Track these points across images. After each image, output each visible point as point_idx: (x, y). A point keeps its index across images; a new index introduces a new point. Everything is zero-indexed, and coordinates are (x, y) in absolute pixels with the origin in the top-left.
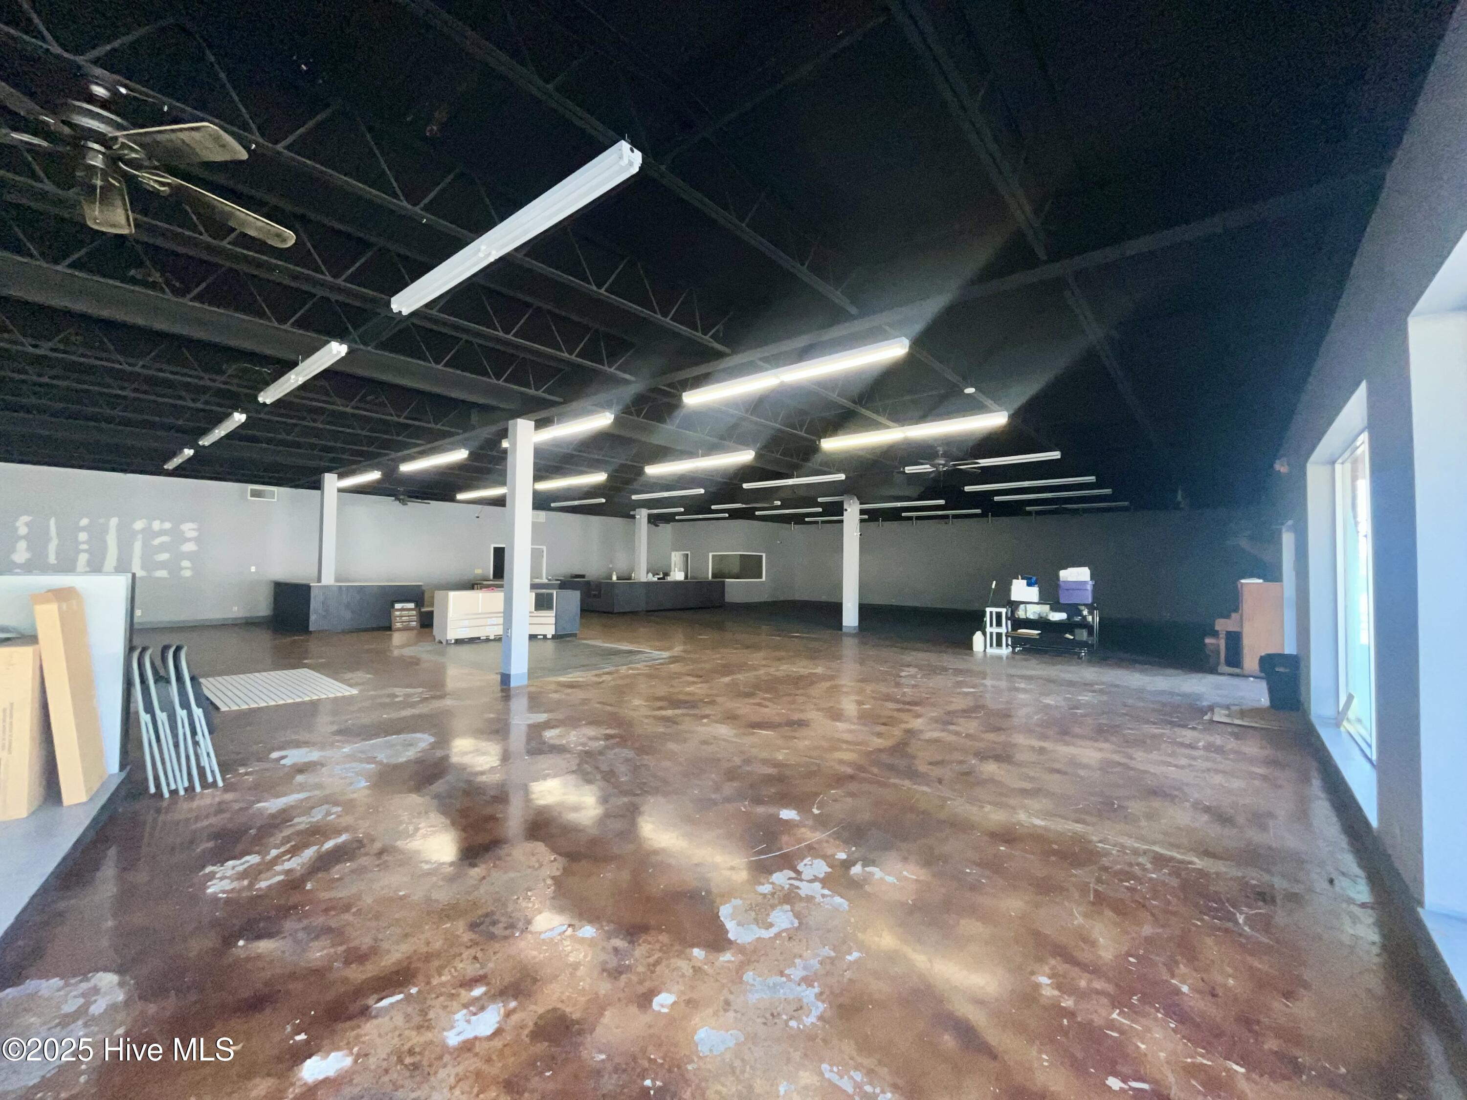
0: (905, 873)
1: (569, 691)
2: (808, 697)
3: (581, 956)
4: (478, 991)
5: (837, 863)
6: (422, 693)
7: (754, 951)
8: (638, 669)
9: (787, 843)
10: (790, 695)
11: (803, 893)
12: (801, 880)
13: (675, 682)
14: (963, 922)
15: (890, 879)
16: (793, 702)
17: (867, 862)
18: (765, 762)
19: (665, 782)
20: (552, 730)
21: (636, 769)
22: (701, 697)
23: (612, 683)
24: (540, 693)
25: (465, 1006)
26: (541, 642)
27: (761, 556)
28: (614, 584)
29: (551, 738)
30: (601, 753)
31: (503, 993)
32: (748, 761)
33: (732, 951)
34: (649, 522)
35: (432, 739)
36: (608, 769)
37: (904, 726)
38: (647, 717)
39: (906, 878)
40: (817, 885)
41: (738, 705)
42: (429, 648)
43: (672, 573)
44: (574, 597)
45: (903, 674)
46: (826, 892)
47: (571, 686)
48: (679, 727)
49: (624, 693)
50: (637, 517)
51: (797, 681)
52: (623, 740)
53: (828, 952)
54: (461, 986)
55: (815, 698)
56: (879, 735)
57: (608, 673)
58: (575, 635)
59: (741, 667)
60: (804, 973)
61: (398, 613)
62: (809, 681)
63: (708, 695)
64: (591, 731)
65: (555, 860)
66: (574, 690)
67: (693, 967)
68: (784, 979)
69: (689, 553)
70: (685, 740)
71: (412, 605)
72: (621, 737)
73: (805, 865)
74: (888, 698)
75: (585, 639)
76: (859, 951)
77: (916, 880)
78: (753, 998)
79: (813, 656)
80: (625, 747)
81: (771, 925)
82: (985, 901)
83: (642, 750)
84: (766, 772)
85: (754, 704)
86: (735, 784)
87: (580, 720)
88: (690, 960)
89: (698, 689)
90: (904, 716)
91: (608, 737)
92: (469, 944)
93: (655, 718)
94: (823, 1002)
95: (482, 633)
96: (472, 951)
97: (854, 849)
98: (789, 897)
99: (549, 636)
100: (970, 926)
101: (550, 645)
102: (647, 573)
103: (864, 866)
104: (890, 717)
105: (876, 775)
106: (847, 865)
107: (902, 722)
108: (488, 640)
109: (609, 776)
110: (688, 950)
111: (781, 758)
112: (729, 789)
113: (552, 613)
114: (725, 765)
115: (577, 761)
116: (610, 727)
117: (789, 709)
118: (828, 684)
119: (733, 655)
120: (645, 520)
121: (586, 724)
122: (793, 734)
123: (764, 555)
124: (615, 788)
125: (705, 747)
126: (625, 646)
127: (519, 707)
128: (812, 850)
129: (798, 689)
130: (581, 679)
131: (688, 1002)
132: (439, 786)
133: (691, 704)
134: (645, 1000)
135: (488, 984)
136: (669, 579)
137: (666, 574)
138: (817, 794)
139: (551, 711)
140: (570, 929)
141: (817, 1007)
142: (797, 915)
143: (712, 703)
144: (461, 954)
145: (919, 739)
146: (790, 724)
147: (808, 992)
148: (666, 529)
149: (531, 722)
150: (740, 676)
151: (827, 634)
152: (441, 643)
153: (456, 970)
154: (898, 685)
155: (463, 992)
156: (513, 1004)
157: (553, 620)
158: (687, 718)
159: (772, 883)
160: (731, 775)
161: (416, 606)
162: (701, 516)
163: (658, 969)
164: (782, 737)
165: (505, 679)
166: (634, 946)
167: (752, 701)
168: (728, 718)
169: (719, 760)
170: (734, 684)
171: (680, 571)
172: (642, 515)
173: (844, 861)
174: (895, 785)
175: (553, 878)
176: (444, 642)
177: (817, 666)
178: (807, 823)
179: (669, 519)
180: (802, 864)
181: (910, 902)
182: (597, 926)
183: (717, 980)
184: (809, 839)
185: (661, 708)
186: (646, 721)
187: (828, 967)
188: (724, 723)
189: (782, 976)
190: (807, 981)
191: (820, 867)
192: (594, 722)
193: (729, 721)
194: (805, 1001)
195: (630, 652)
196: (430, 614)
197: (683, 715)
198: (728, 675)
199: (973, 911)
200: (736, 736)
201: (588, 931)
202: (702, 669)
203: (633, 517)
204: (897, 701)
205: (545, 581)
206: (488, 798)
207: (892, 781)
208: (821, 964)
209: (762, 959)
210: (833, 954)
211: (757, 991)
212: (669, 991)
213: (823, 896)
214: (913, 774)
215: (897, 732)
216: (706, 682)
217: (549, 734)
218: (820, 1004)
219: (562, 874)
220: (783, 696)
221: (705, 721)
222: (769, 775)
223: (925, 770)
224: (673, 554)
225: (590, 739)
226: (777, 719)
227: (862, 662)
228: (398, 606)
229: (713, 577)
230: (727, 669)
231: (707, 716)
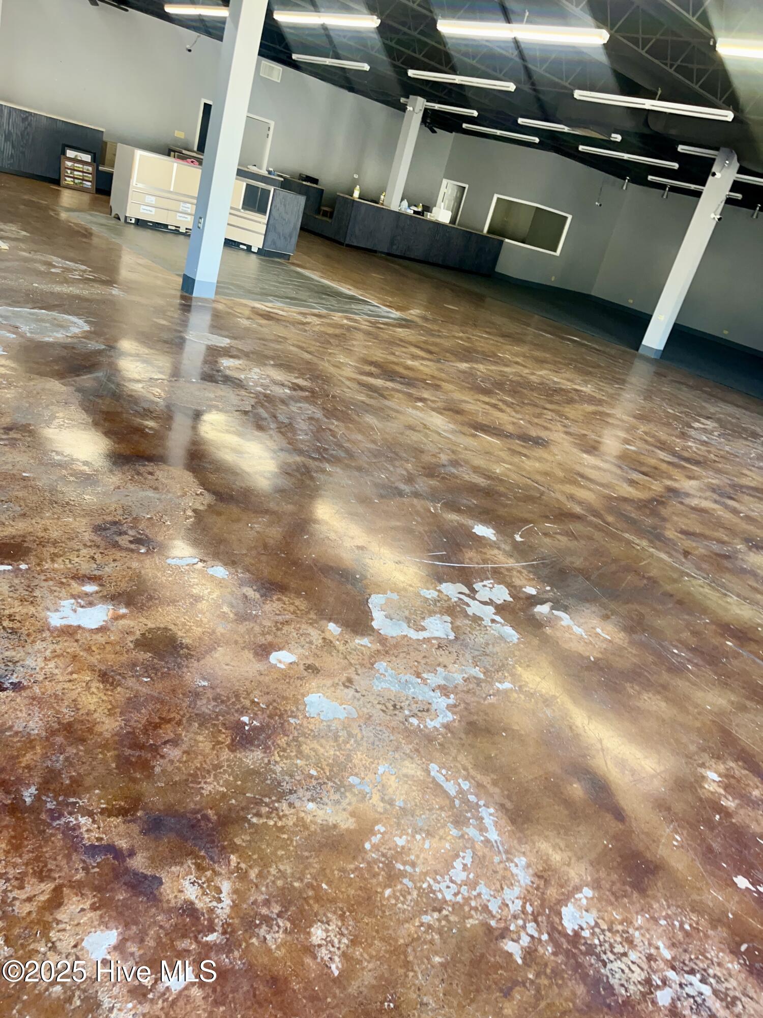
0: (599, 630)
1: (264, 322)
2: (561, 415)
3: (206, 592)
4: (90, 588)
5: (521, 595)
6: (84, 271)
7: (396, 646)
8: (355, 321)
9: (471, 558)
10: (536, 406)
11: (470, 611)
12: (474, 599)
13: (398, 351)
14: (645, 696)
15: (578, 630)
16: (539, 416)
17: (557, 605)
18: (476, 470)
19: (350, 455)
20: (231, 360)
21: (319, 432)
22: (425, 377)
23: (317, 329)
24: (229, 313)
25: (73, 596)
26: (242, 254)
27: (566, 218)
28: (354, 201)
29: (229, 368)
30: (283, 402)
31: (114, 598)
32: (455, 463)
33: (372, 638)
34: (424, 121)
35: (87, 328)
36: (286, 421)
37: (669, 483)
38: (349, 379)
39: (597, 635)
40: (491, 609)
41: (466, 399)
42: (104, 221)
43: (434, 209)
44: (296, 204)
45: (696, 425)
46: (498, 618)
47: (268, 316)
48: (387, 403)
49: (330, 343)
50: (409, 108)
51: (552, 393)
52: (312, 396)
53: (477, 672)
54: (73, 578)
55: (567, 418)
56: (632, 482)
57: (319, 316)
58: (286, 257)
59: (488, 357)
60: (443, 682)
61: (69, 164)
62: (569, 398)
63: (433, 377)
64: (278, 375)
65: (201, 494)
66: (270, 322)
67: (324, 639)
68: (419, 680)
69: (467, 186)
70: (388, 418)
71: (87, 158)
72: (312, 391)
73: (484, 586)
74: (663, 446)
75: (299, 266)
76: (513, 683)
77: (610, 641)
78: (379, 686)
79: (585, 370)
80: (314, 404)
81: (424, 629)
82: (681, 684)
83: (331, 413)
84: (474, 481)
85: (487, 403)
86: (433, 482)
87: (267, 357)
88: (323, 632)
89: (425, 367)
90: (676, 473)
91: (296, 387)
92: (89, 544)
93: (361, 384)
94: (454, 713)
95: (170, 220)
96: (92, 551)
97: (548, 588)
98: (453, 610)
99: (255, 249)
100: (652, 702)
101: (253, 261)
102: (402, 200)
103: (552, 608)
104: (656, 468)
105: (608, 524)
106: (534, 601)
107: (670, 478)
108: (176, 232)
109: (286, 429)
110: (323, 622)
111: (498, 471)
112: (423, 484)
113: (264, 219)
114: (426, 458)
115: (253, 401)
116: (302, 375)
117: (530, 422)
118: (591, 408)
119: (482, 340)
120: (417, 118)
121: (273, 366)
122: (525, 451)
123: (570, 217)
124: (289, 443)
125: (408, 432)
126: (346, 289)
127: (199, 321)
128: (499, 576)
129: (551, 402)
130: (281, 313)
131: (308, 667)
132: (87, 380)
133: (410, 381)
134: (263, 651)
135: (101, 585)
136: (429, 216)
137: (427, 209)
138: (526, 521)
139: (235, 338)
140: (201, 565)
141: (446, 716)
142: (455, 629)
143: (437, 387)
144: (78, 550)
145: (682, 503)
146: (525, 438)
147: (440, 700)
148: (445, 138)
149: (210, 343)
150: (481, 367)
151: (615, 348)
152: (119, 219)
153: (70, 562)
154: (684, 436)
155: (74, 584)
156: (123, 611)
157: (263, 228)
158: (397, 395)
159: (439, 591)
160: (431, 471)
161: (94, 159)
162: (499, 132)
163: (286, 628)
164: (509, 449)
165: (188, 283)
166: (266, 600)
167: (487, 399)
168: (449, 410)
169: (422, 452)
170: (469, 375)
171: (448, 209)
172: (417, 106)
173: (532, 596)
174: (629, 543)
175: (195, 511)
176: (122, 219)
177: (586, 382)
178: (503, 546)
179: (451, 123)
180: (481, 584)
181: (592, 659)
182: (233, 570)
183: (346, 658)
184: (500, 563)
185: (370, 374)
186: (348, 383)
187: (471, 686)
188: (441, 414)
189: (418, 677)
190: (444, 690)
191: (501, 594)
192: (285, 364)
193: (450, 413)
194: (434, 707)
195: (352, 298)
196: (110, 176)
197: (393, 389)
198: (466, 362)
199: (663, 689)
200: (453, 432)
201: (220, 571)
202: (436, 344)
203: (403, 108)
204: (674, 454)
205: (264, 172)
206: (140, 410)
207: (627, 535)
208: (465, 681)
209: (402, 655)
210: (482, 676)
211: (385, 681)
212: (289, 650)
213: (493, 621)
214: (656, 537)
215: (657, 487)
216: (438, 361)
217: (226, 363)
218: (449, 714)
219: (206, 510)
220: (528, 404)
221: (420, 404)
222: (475, 485)
223: (671, 537)
224: (445, 181)
225: (275, 383)
226: (510, 428)
227: (648, 395)
228: (70, 153)
229: (489, 232)
230: (467, 354)
231: (421, 400)
